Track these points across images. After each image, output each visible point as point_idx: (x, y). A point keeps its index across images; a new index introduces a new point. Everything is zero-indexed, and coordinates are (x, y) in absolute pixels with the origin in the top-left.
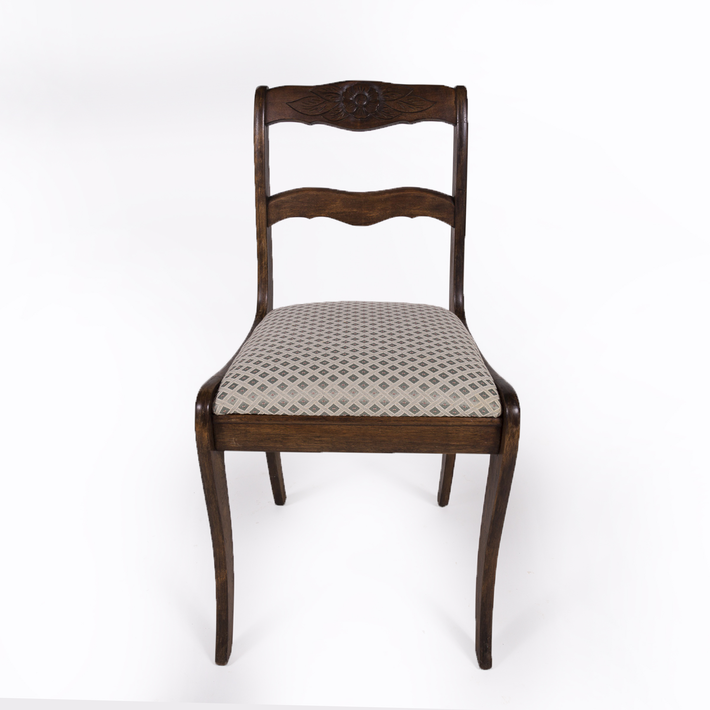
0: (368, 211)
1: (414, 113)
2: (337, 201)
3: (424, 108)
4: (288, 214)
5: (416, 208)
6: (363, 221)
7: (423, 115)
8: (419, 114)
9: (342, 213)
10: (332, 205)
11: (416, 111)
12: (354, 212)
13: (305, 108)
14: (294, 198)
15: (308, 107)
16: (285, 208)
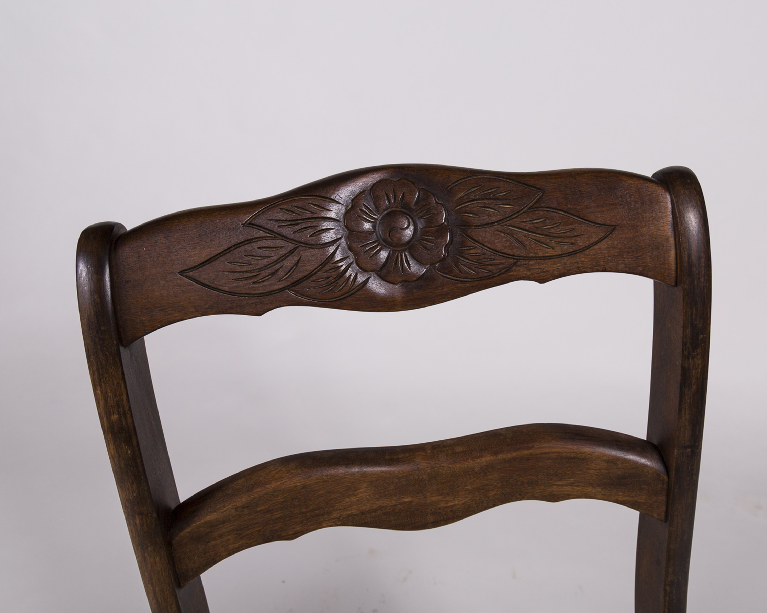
0: (440, 497)
1: (550, 257)
2: (360, 489)
3: (581, 243)
4: (231, 547)
5: (564, 483)
6: (431, 519)
7: (577, 263)
8: (565, 260)
9: (375, 511)
10: (347, 500)
11: (558, 252)
12: (405, 503)
13: (237, 276)
14: (243, 507)
15: (247, 272)
16: (221, 536)
